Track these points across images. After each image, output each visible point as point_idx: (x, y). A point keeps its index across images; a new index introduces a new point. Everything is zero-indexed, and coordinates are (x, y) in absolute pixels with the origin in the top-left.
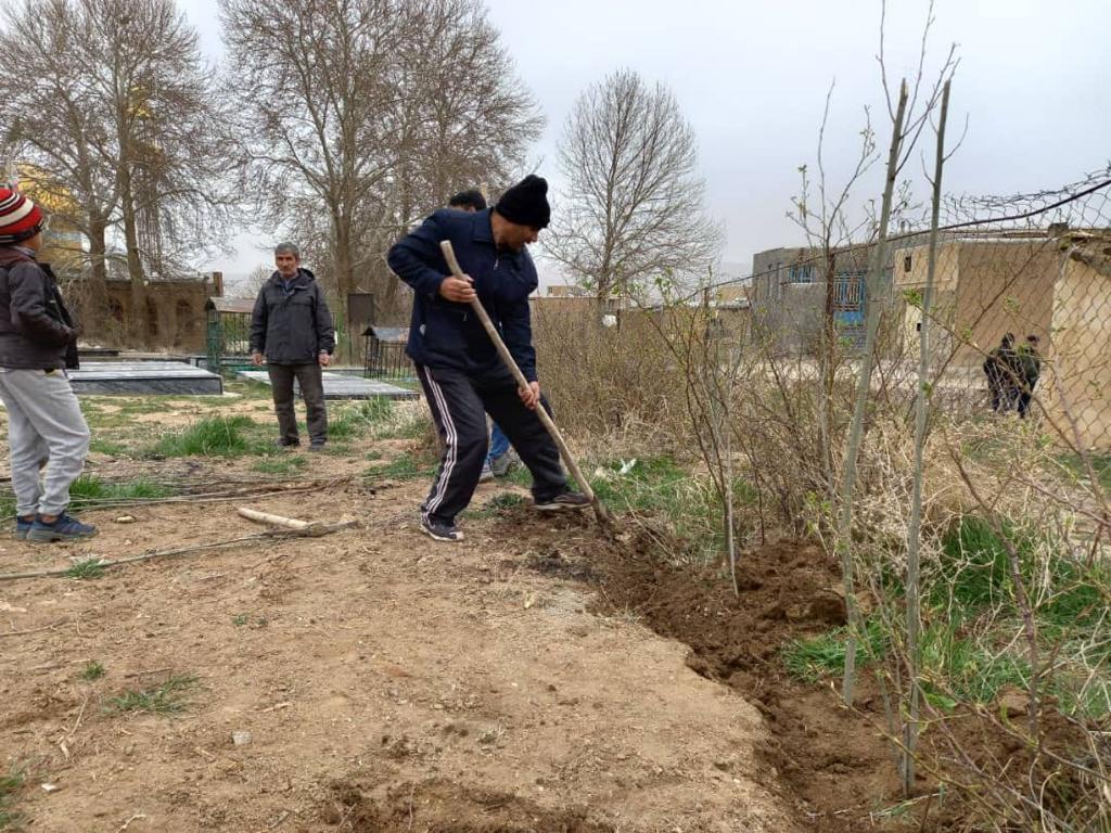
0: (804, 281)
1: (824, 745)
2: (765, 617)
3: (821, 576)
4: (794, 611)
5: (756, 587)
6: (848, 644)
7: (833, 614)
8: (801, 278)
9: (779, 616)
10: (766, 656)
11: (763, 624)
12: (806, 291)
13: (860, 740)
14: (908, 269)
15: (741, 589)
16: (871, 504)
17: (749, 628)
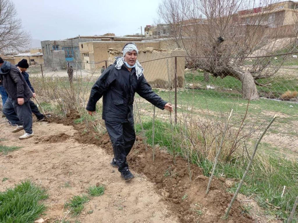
0: (57, 50)
1: (80, 128)
2: (71, 119)
3: (77, 113)
4: (74, 118)
5: (69, 116)
6: (81, 119)
7: (79, 117)
8: (56, 49)
9: (73, 119)
10: (72, 123)
11: (71, 120)
12: (58, 53)
13: (83, 126)
14: (82, 47)
15: (67, 117)
16: (81, 104)
17: (69, 121)
